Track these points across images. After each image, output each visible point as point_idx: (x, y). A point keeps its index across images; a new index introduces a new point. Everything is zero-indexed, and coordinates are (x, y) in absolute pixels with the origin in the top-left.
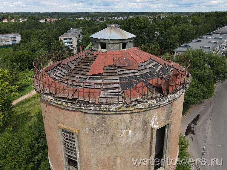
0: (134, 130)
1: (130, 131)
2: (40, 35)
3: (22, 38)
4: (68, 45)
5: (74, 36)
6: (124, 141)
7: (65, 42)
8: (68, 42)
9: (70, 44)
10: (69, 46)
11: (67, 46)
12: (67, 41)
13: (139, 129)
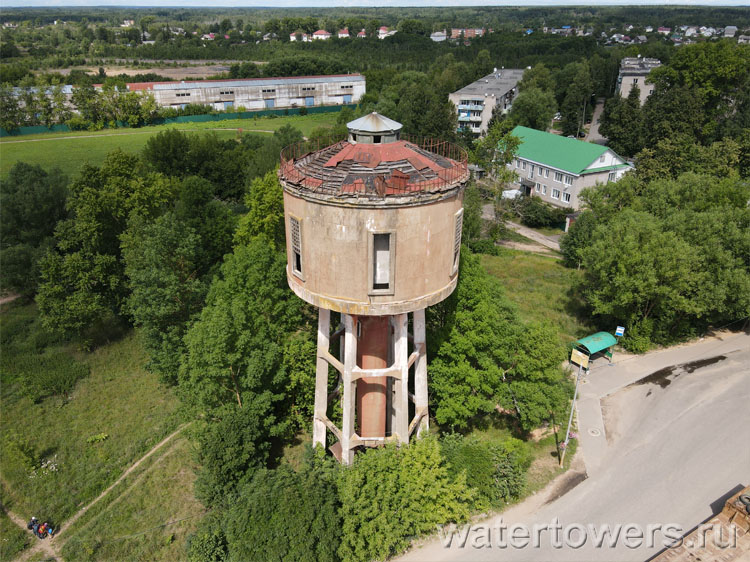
0: (348, 228)
1: (344, 228)
2: (404, 84)
3: (368, 90)
4: (467, 119)
5: (490, 95)
6: (338, 238)
7: (463, 111)
8: (470, 112)
9: (474, 118)
10: (471, 122)
11: (467, 122)
12: (468, 107)
13: (353, 227)
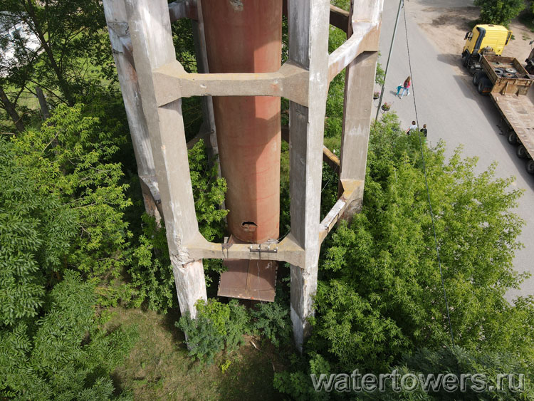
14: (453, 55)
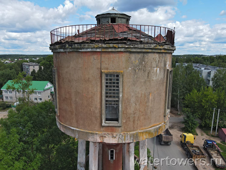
1: (158, 69)
14: (177, 142)
